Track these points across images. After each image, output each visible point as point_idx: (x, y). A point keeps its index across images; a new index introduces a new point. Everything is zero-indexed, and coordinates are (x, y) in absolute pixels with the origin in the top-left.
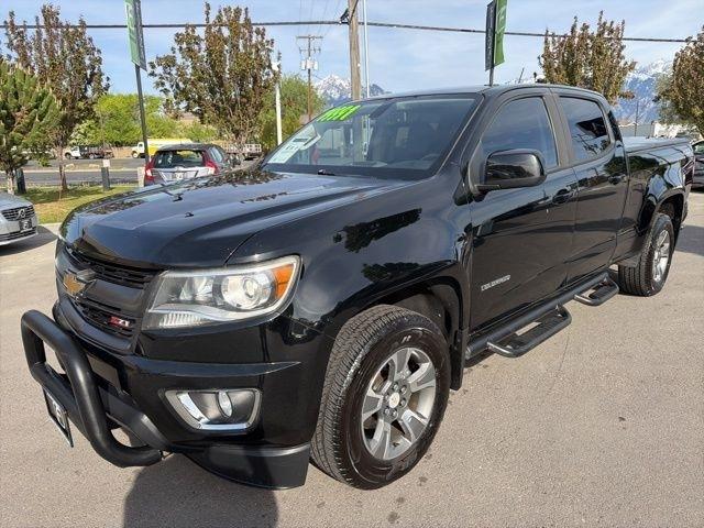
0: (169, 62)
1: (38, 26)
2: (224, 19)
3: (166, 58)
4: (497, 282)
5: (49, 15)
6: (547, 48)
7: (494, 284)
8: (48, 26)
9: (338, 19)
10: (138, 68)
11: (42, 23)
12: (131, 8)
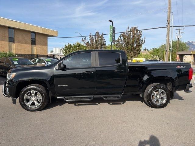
1: (95, 35)
4: (63, 86)
7: (62, 86)
10: (112, 43)
12: (112, 30)
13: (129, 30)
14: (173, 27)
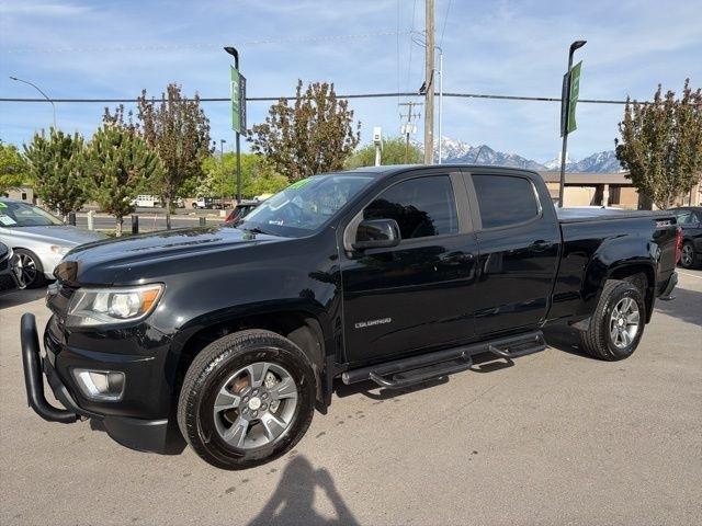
0: (263, 130)
1: (164, 100)
2: (313, 93)
3: (261, 127)
4: (375, 323)
5: (173, 91)
6: (628, 116)
7: (372, 323)
8: (171, 100)
9: (417, 91)
10: (238, 135)
11: (167, 97)
12: (236, 85)
13: (303, 92)
14: (444, 95)
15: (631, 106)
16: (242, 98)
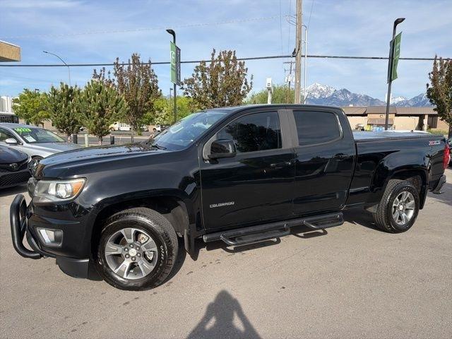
0: (190, 82)
1: (130, 64)
2: (222, 57)
3: (189, 80)
4: (223, 204)
5: (135, 58)
6: (435, 68)
7: (220, 205)
8: (134, 64)
9: (291, 54)
11: (131, 62)
12: (174, 53)
13: (216, 57)
14: (308, 56)
15: (438, 62)
16: (178, 61)
